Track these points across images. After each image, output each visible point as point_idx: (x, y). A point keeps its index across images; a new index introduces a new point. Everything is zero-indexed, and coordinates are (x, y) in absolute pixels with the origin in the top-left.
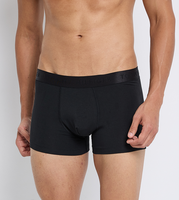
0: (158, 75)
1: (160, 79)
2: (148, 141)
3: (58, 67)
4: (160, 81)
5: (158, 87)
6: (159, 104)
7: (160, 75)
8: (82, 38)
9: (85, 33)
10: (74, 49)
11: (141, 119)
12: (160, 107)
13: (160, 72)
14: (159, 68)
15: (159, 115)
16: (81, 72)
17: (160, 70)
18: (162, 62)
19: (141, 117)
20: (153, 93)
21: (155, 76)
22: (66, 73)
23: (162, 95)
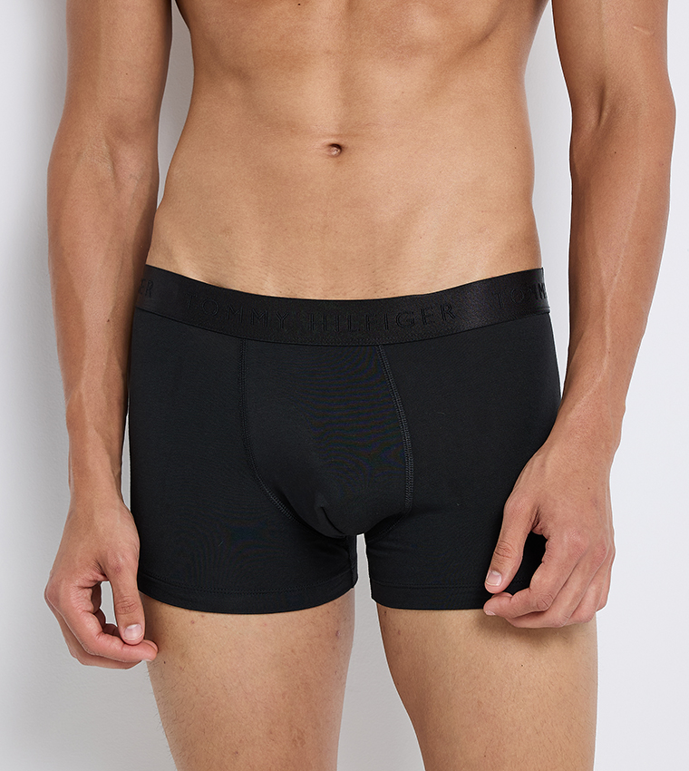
0: (602, 329)
1: (608, 347)
2: (576, 596)
3: (236, 262)
4: (607, 355)
5: (599, 379)
6: (603, 446)
7: (608, 329)
8: (345, 155)
9: (357, 135)
10: (309, 195)
11: (532, 512)
12: (610, 460)
13: (608, 318)
14: (603, 301)
15: (609, 489)
16: (332, 288)
17: (608, 310)
18: (616, 279)
19: (534, 507)
20: (578, 406)
21: (590, 333)
22: (269, 287)
23: (620, 409)
